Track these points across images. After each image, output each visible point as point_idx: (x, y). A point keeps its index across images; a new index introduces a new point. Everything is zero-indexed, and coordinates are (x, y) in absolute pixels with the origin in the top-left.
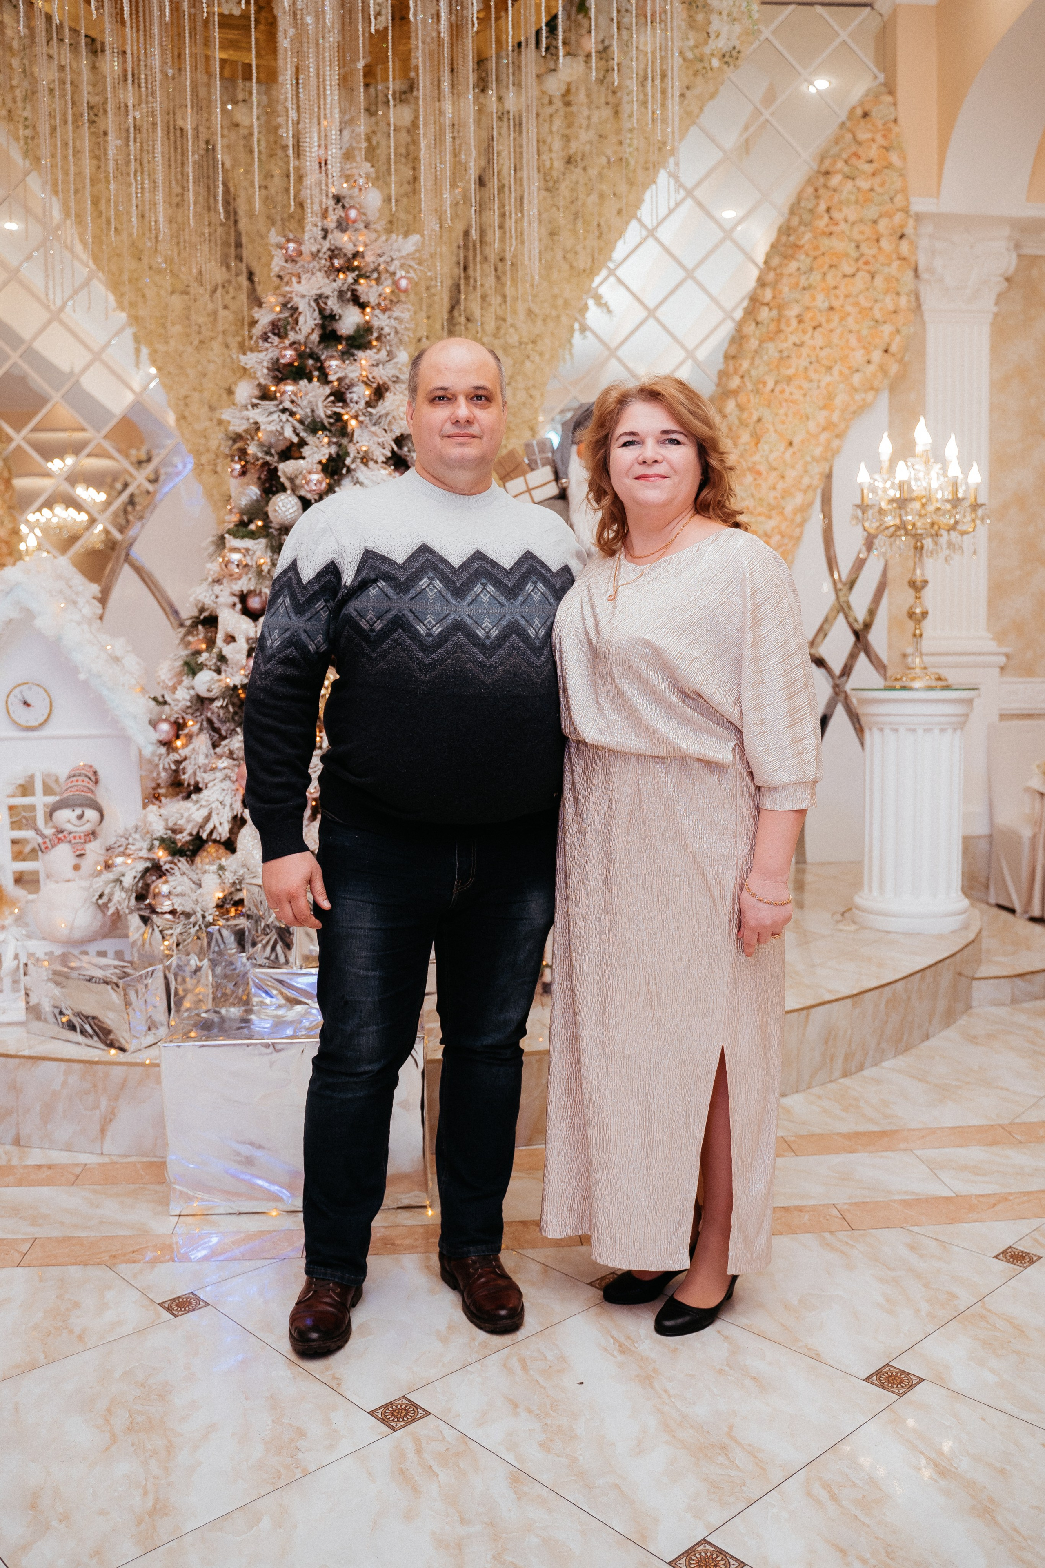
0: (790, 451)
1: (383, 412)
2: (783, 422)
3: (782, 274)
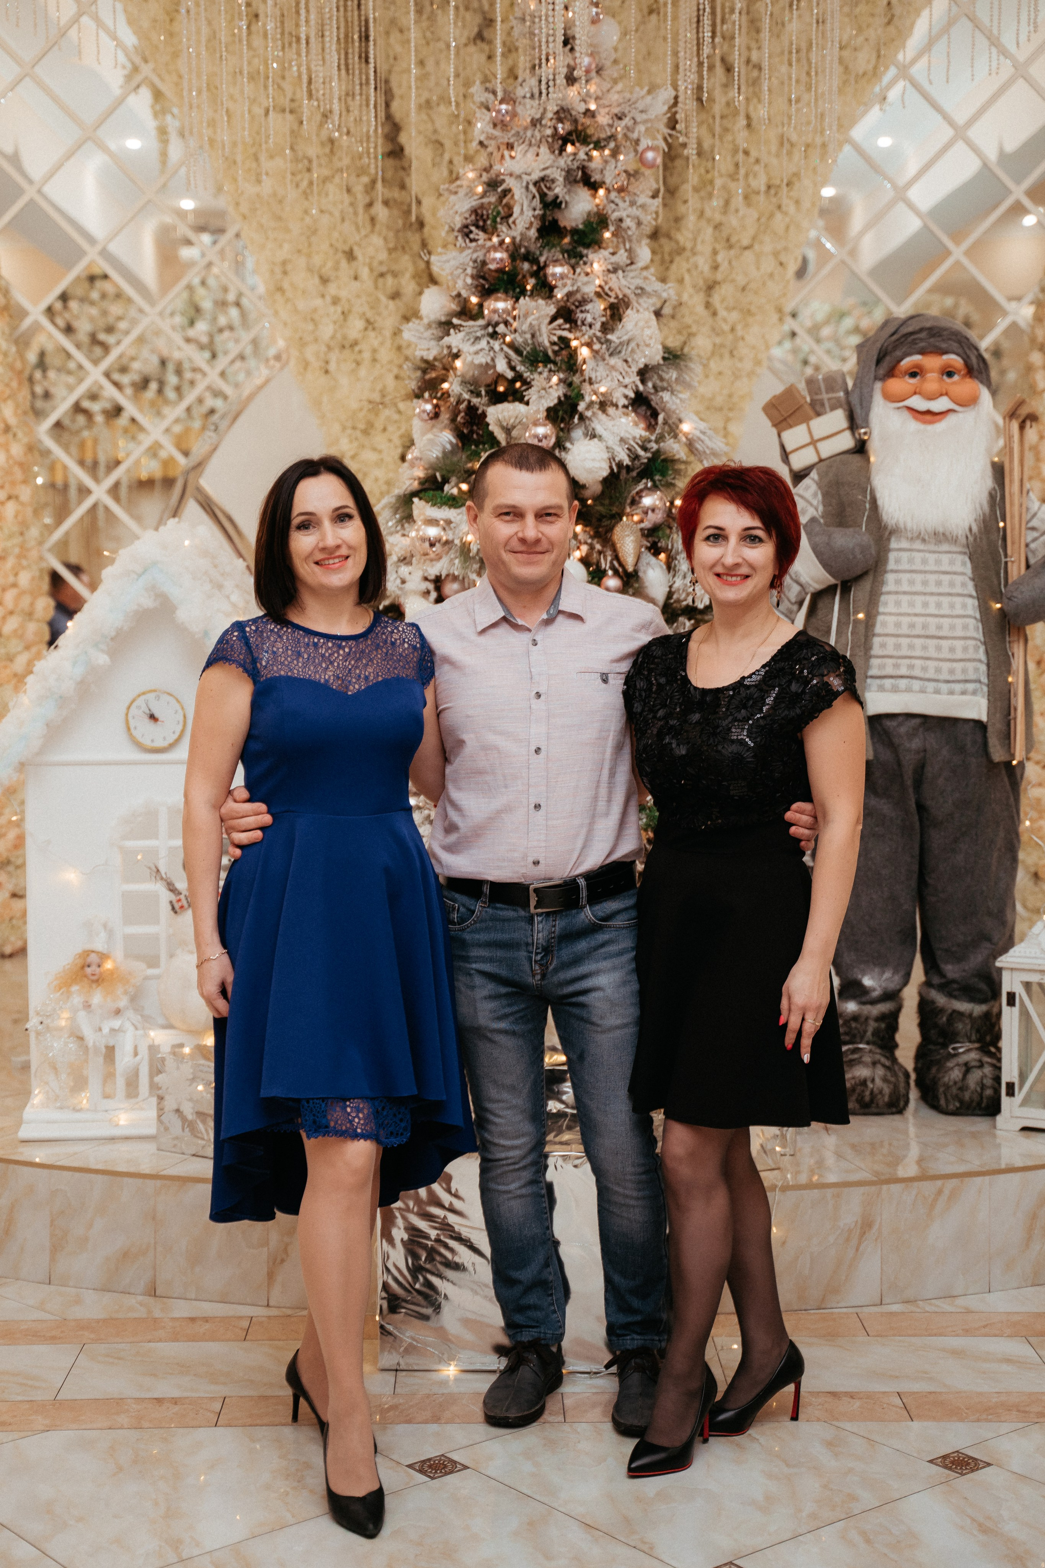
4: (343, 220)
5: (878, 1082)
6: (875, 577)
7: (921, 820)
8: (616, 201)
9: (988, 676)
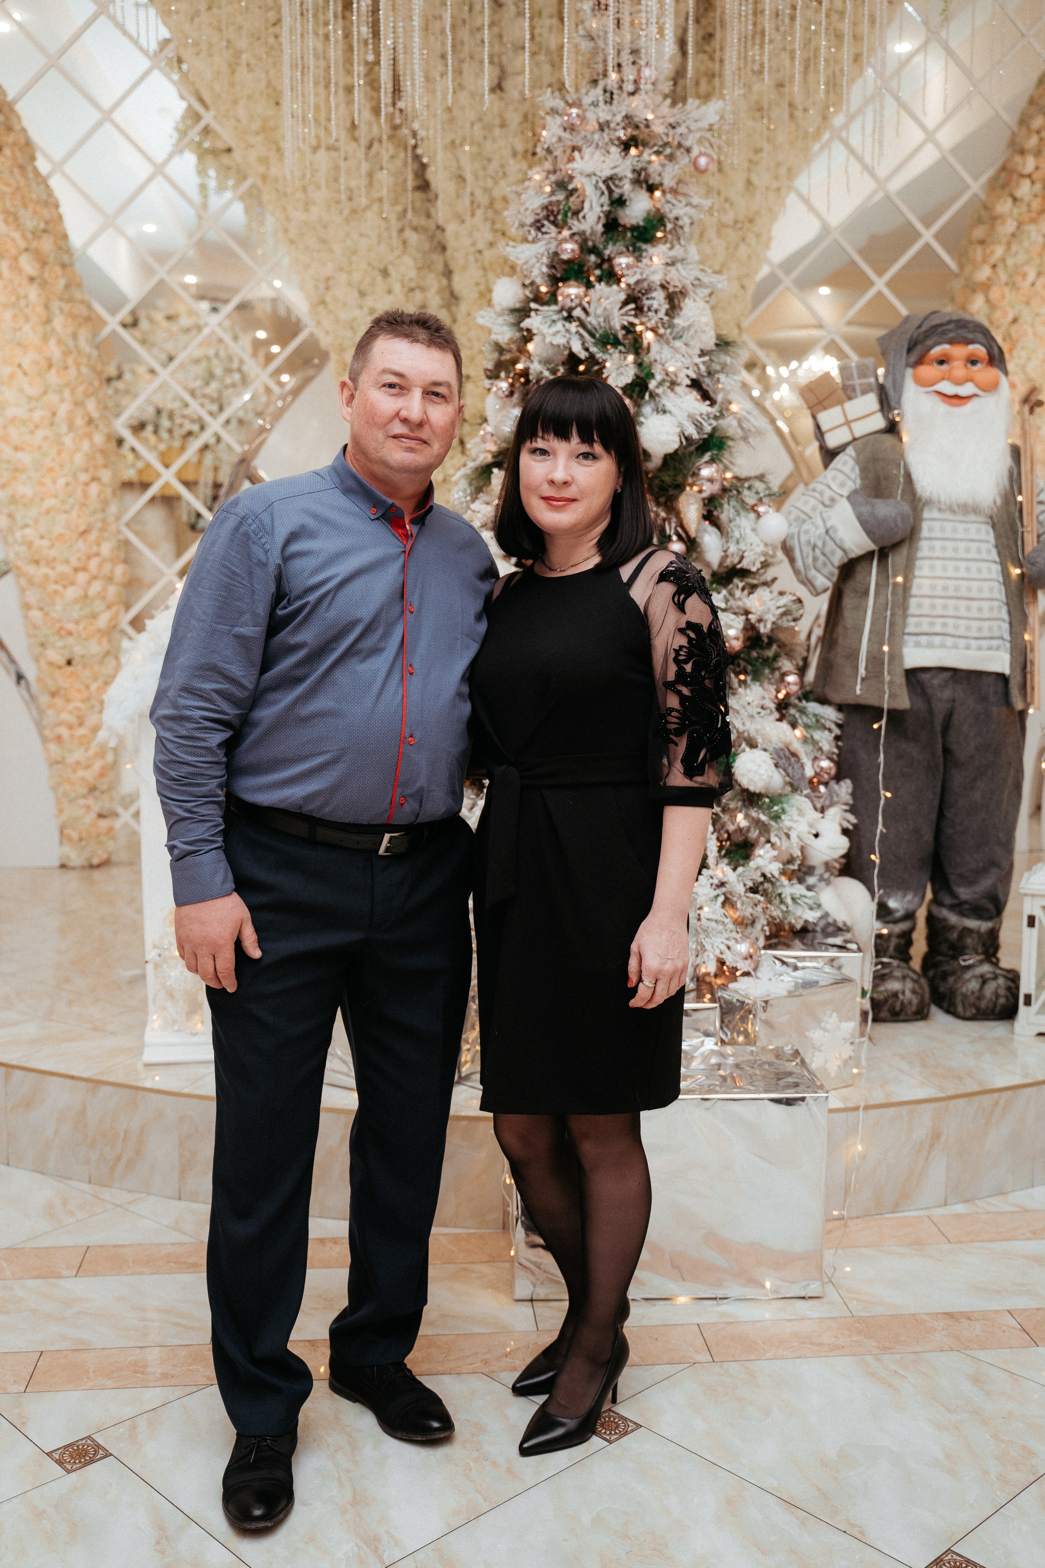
4: (379, 243)
5: (908, 993)
6: (911, 543)
7: (945, 762)
8: (674, 201)
9: (1011, 633)
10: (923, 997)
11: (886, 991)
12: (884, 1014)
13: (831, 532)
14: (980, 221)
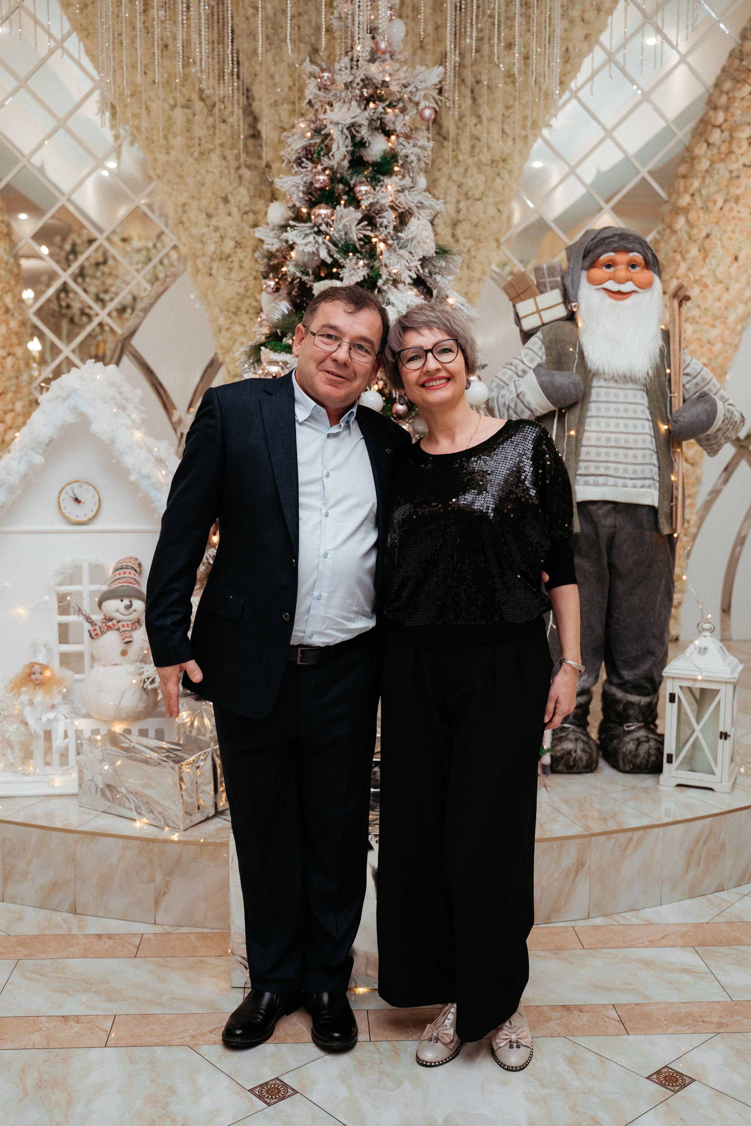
0: (736, 265)
1: (410, 236)
2: (730, 238)
3: (734, 98)
4: (221, 177)
5: (579, 752)
6: (582, 405)
7: (610, 573)
8: (405, 143)
9: (659, 475)
10: (591, 755)
11: (562, 749)
12: (560, 768)
13: (521, 396)
14: (683, 160)
